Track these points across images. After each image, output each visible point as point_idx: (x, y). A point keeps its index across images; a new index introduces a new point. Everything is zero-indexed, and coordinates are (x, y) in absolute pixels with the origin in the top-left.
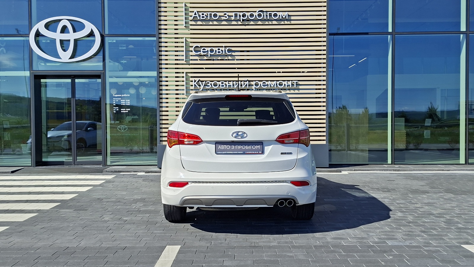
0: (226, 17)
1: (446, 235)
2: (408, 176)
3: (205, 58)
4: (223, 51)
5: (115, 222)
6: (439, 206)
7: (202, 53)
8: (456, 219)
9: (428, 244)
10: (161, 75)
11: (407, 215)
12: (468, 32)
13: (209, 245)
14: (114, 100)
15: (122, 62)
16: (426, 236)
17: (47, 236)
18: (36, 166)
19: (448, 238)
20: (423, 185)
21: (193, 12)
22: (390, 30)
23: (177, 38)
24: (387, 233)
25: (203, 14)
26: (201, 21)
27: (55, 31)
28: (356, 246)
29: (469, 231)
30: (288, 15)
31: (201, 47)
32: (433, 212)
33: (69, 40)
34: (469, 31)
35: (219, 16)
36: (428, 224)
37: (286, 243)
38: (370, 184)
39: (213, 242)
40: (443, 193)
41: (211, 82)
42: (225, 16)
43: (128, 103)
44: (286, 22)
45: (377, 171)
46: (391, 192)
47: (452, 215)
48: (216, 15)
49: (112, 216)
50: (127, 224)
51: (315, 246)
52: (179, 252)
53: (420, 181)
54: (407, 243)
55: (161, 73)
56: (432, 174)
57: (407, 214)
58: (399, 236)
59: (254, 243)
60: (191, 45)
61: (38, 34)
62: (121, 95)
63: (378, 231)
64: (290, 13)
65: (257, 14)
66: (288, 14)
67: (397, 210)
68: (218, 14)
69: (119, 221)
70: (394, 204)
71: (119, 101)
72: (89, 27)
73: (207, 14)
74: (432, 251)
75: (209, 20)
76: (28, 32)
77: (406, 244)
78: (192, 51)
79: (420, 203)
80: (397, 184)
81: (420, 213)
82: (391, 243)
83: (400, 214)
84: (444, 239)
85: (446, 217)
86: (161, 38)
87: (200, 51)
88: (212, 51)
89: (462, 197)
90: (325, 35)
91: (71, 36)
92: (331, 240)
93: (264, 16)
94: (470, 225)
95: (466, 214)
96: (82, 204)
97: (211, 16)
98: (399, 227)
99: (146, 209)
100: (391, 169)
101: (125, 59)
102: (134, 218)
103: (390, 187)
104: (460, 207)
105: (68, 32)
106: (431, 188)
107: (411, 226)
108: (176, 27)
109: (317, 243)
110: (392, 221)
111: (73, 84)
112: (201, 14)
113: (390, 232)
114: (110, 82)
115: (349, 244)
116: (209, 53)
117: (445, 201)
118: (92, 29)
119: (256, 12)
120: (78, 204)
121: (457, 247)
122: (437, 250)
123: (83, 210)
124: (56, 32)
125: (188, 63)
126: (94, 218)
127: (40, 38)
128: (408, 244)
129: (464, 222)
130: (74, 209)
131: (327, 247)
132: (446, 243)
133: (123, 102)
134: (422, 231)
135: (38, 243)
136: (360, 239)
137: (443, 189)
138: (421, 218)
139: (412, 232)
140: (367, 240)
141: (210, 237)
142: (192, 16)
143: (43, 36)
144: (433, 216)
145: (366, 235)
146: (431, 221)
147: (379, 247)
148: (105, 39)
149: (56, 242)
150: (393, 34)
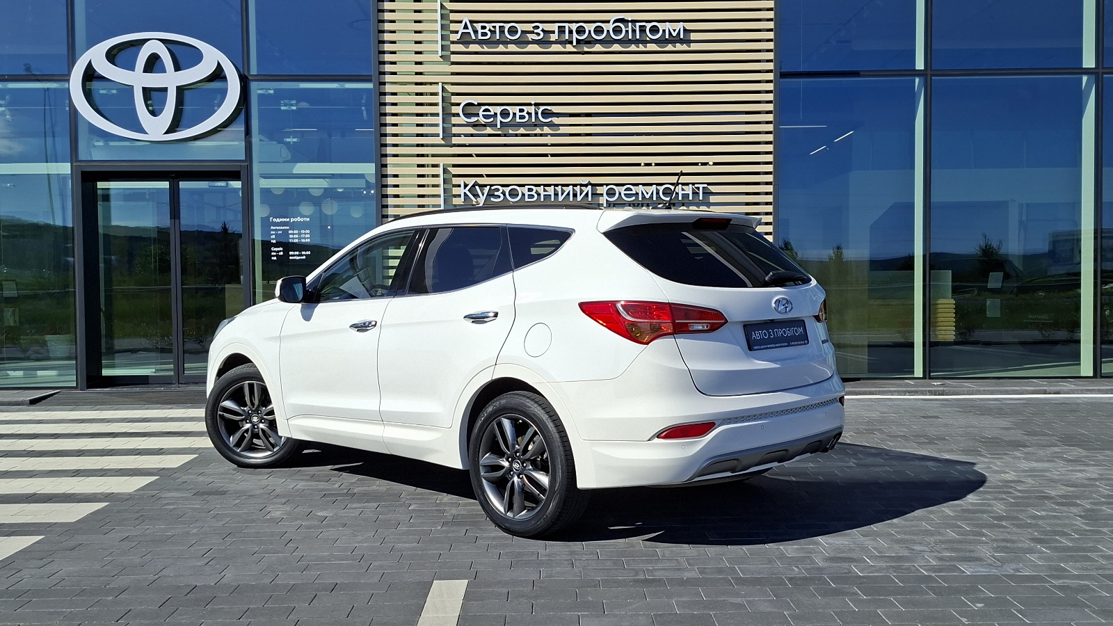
0: (538, 34)
1: (1095, 549)
2: (967, 407)
3: (489, 130)
4: (531, 113)
5: (299, 522)
6: (1059, 477)
7: (482, 120)
8: (1107, 510)
9: (1060, 573)
10: (384, 171)
11: (989, 499)
12: (1101, 71)
13: (534, 577)
14: (273, 230)
15: (288, 140)
16: (1049, 552)
17: (140, 560)
18: (89, 387)
19: (1102, 556)
20: (1007, 426)
21: (461, 22)
22: (920, 65)
23: (421, 84)
24: (956, 546)
25: (484, 28)
26: (480, 42)
28: (889, 579)
30: (685, 30)
31: (480, 105)
32: (1048, 491)
33: (165, 90)
34: (1103, 68)
35: (522, 31)
36: (1045, 521)
37: (720, 571)
38: (884, 427)
39: (543, 571)
40: (1059, 446)
41: (504, 188)
42: (536, 31)
43: (306, 238)
44: (679, 47)
46: (936, 444)
47: (1094, 499)
48: (515, 29)
49: (288, 508)
50: (329, 526)
51: (790, 579)
52: (467, 597)
53: (997, 418)
54: (1008, 569)
55: (385, 166)
56: (1022, 402)
57: (988, 496)
58: (985, 551)
59: (642, 572)
60: (455, 99)
61: (90, 75)
62: (288, 220)
63: (932, 539)
64: (689, 26)
65: (610, 27)
66: (684, 27)
67: (963, 489)
68: (520, 27)
69: (308, 519)
71: (285, 232)
72: (212, 57)
73: (494, 27)
74: (1071, 588)
75: (498, 42)
76: (67, 70)
77: (1008, 571)
78: (458, 115)
79: (1012, 471)
80: (946, 425)
81: (1019, 494)
82: (971, 570)
83: (972, 498)
84: (1092, 559)
85: (1081, 505)
86: (384, 84)
87: (477, 115)
88: (505, 114)
89: (1107, 456)
90: (770, 76)
91: (171, 79)
92: (827, 564)
93: (627, 31)
96: (210, 480)
97: (502, 32)
98: (977, 530)
100: (926, 391)
101: (294, 134)
102: (343, 513)
103: (932, 432)
104: (1107, 479)
105: (163, 70)
106: (1027, 435)
107: (1008, 528)
108: (419, 58)
109: (793, 570)
110: (957, 516)
111: (174, 193)
112: (478, 26)
113: (960, 542)
114: (261, 189)
115: (870, 573)
116: (499, 118)
117: (1068, 465)
118: (218, 63)
119: (608, 22)
120: (201, 479)
122: (1083, 585)
123: (216, 493)
124: (134, 71)
125: (449, 143)
126: (246, 514)
127: (95, 85)
128: (1012, 572)
130: (194, 492)
131: (821, 581)
132: (1101, 569)
133: (295, 236)
134: (1034, 539)
135: (121, 577)
136: (895, 562)
137: (1056, 436)
138: (1023, 508)
139: (1013, 542)
140: (913, 562)
141: (534, 558)
142: (457, 32)
143: (102, 78)
144: (1052, 503)
145: (907, 552)
146: (1050, 513)
147: (944, 579)
148: (249, 86)
149: (163, 573)
150: (926, 75)
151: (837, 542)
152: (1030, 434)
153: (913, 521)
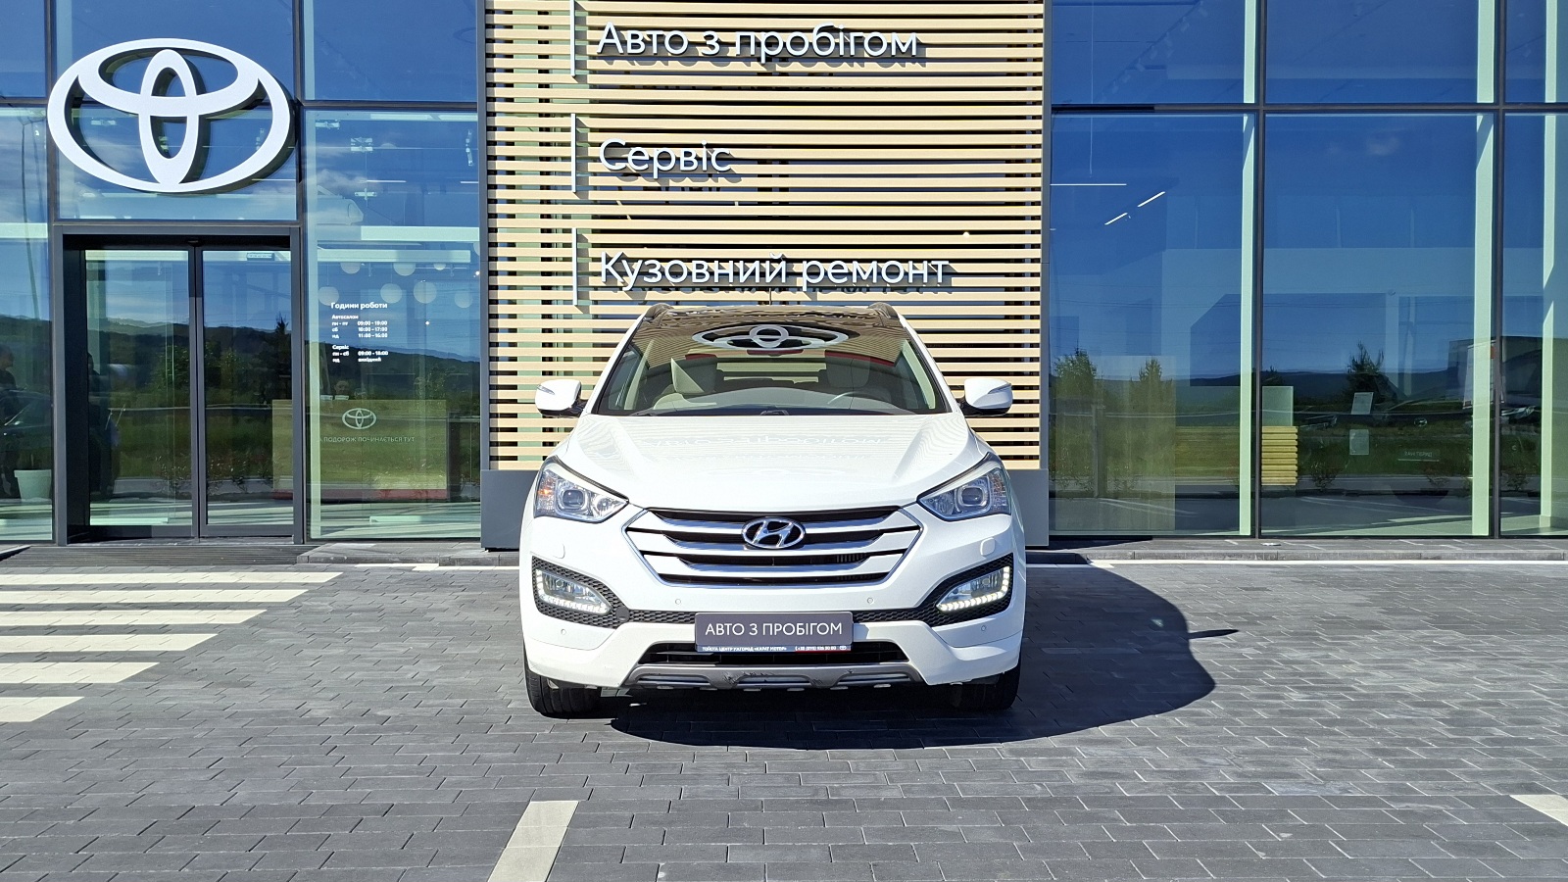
0: (712, 47)
1: (1457, 764)
2: (1307, 576)
3: (641, 182)
4: (701, 158)
5: (349, 724)
6: (1423, 669)
7: (633, 167)
8: (1482, 712)
9: (1406, 795)
10: (493, 238)
11: (1321, 698)
12: (1502, 107)
13: (673, 797)
14: (335, 321)
15: (361, 194)
16: (1393, 767)
17: (120, 772)
18: (71, 541)
19: (1465, 773)
20: (1360, 602)
21: (603, 28)
22: (1249, 97)
23: (547, 115)
24: (1265, 758)
25: (635, 37)
26: (631, 58)
27: (136, 89)
28: (1165, 801)
29: (1528, 749)
30: (920, 44)
31: (629, 145)
32: (1405, 688)
33: (182, 120)
34: (1505, 104)
35: (689, 42)
36: (1394, 727)
37: (933, 789)
39: (686, 788)
40: (1428, 628)
41: (663, 264)
42: (709, 42)
43: (381, 333)
44: (910, 67)
45: (1207, 559)
46: (1258, 624)
47: (1468, 698)
48: (680, 40)
49: (336, 705)
50: (390, 729)
51: (1028, 800)
52: (575, 823)
53: (1350, 590)
54: (1333, 789)
55: (495, 230)
56: (1385, 570)
57: (1320, 694)
58: (1304, 765)
59: (823, 791)
60: (593, 137)
61: (77, 98)
62: (357, 306)
63: (1233, 749)
64: (925, 38)
65: (814, 37)
66: (917, 39)
67: (1286, 684)
68: (687, 37)
69: (363, 720)
70: (1272, 663)
71: (353, 323)
72: (250, 74)
73: (650, 36)
74: (1416, 813)
75: (656, 57)
76: (44, 92)
77: (1332, 792)
78: (596, 160)
79: (1357, 661)
80: (1276, 600)
81: (1364, 691)
82: (1282, 789)
83: (1296, 696)
84: (1450, 777)
85: (1447, 706)
86: (494, 114)
87: (625, 160)
88: (664, 159)
89: (1493, 642)
90: (1038, 110)
91: (191, 106)
92: (1081, 781)
93: (837, 44)
94: (1529, 729)
95: (1513, 695)
96: (232, 665)
97: (661, 43)
98: (1297, 737)
99: (451, 680)
100: (1254, 554)
101: (370, 187)
102: (412, 712)
103: (1255, 608)
104: (1489, 673)
105: (181, 93)
106: (1387, 613)
107: (1341, 735)
108: (544, 79)
109: (1034, 788)
110: (1272, 719)
111: (196, 268)
112: (627, 35)
113: (1271, 753)
114: (319, 263)
115: (1141, 792)
116: (656, 164)
117: (1439, 654)
118: (260, 83)
119: (811, 31)
120: (218, 665)
121: (1497, 800)
122: (1434, 810)
123: (237, 685)
124: (139, 93)
125: (585, 200)
126: (277, 712)
127: (84, 113)
128: (1338, 792)
129: (1509, 720)
130: (206, 683)
131: (1070, 802)
132: (1462, 789)
133: (367, 329)
134: (1377, 749)
135: (88, 795)
136: (1178, 778)
137: (1428, 615)
138: (1366, 710)
139: (1346, 753)
140: (1201, 778)
141: (676, 772)
142: (597, 43)
143: (94, 103)
144: (1407, 703)
145: (1196, 765)
146: (1402, 717)
147: (1242, 801)
148: (304, 115)
149: (149, 790)
150: (1258, 111)
151: (1099, 752)
152: (1389, 612)
153: (1210, 725)
